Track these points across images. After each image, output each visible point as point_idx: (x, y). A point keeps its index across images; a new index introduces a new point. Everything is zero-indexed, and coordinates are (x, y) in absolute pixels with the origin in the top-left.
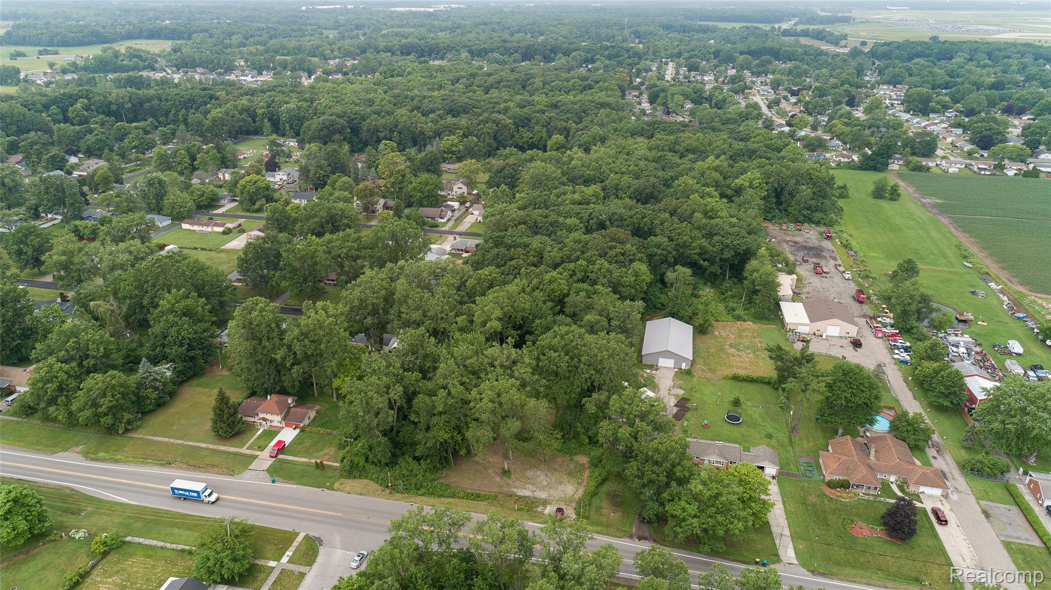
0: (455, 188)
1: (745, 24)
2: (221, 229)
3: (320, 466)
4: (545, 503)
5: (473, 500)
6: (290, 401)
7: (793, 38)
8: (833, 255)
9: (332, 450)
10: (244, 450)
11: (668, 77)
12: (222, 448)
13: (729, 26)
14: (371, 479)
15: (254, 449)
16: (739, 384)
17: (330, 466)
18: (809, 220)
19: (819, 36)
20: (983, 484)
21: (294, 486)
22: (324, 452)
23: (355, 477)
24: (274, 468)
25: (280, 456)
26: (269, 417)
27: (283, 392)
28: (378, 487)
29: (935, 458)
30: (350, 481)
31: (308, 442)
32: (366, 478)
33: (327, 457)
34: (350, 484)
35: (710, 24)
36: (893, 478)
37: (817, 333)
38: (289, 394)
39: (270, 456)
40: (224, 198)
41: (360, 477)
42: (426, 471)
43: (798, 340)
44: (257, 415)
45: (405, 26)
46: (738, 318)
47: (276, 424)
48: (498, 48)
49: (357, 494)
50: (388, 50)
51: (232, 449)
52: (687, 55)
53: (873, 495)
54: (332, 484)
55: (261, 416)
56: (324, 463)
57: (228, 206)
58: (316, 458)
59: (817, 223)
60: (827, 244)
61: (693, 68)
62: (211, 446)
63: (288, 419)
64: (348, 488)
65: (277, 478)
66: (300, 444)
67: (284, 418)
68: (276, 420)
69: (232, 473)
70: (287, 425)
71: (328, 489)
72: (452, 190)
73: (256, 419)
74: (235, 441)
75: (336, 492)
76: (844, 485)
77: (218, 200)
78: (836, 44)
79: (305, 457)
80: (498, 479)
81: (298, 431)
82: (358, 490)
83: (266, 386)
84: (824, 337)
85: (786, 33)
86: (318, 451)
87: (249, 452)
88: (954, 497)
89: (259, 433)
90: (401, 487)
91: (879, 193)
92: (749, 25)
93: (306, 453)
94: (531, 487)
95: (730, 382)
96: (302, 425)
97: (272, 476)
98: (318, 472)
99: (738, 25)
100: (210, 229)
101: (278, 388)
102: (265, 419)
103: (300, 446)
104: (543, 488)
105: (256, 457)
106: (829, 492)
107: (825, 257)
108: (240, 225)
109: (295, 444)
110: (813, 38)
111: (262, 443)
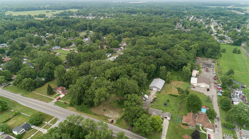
0: (124, 44)
1: (217, 7)
2: (69, 50)
4: (110, 118)
5: (94, 115)
6: (64, 88)
7: (229, 10)
8: (214, 67)
9: (69, 100)
10: (52, 98)
11: (190, 20)
12: (48, 97)
13: (213, 7)
16: (171, 96)
17: (67, 103)
18: (211, 57)
19: (238, 10)
20: (226, 130)
21: (58, 107)
23: (71, 107)
24: (56, 102)
25: (59, 100)
28: (75, 109)
29: (216, 121)
30: (70, 107)
31: (65, 98)
32: (74, 107)
34: (70, 108)
35: (208, 6)
36: (201, 125)
37: (199, 86)
39: (57, 100)
40: (73, 43)
41: (72, 107)
42: (86, 107)
43: (193, 87)
45: (131, 6)
46: (179, 80)
47: (61, 93)
48: (149, 12)
50: (124, 12)
51: (50, 97)
52: (197, 14)
53: (193, 128)
54: (66, 107)
55: (58, 91)
57: (74, 45)
59: (213, 58)
60: (213, 64)
61: (197, 17)
62: (46, 96)
63: (63, 92)
67: (62, 92)
68: (61, 92)
69: (47, 102)
70: (63, 94)
72: (123, 44)
74: (51, 96)
75: (66, 109)
76: (186, 125)
77: (72, 44)
78: (242, 12)
80: (102, 111)
81: (65, 95)
82: (71, 109)
84: (200, 87)
85: (229, 9)
86: (67, 100)
87: (53, 98)
88: (216, 132)
89: (57, 94)
90: (80, 110)
91: (235, 52)
92: (218, 7)
93: (64, 100)
94: (109, 114)
98: (65, 104)
99: (215, 7)
100: (67, 50)
101: (63, 85)
102: (58, 92)
104: (111, 115)
105: (53, 99)
106: (182, 126)
107: (211, 67)
108: (74, 49)
109: (63, 98)
110: (236, 10)
111: (56, 97)
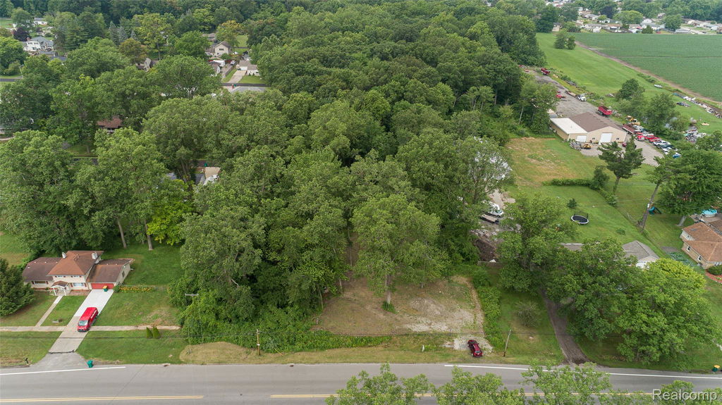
0: (217, 50)
3: (154, 334)
4: (450, 336)
5: (364, 346)
6: (94, 256)
8: (558, 85)
9: (164, 310)
10: (39, 328)
12: (4, 329)
14: (228, 340)
15: (54, 325)
17: (167, 332)
18: (526, 63)
21: (123, 367)
22: (153, 314)
23: (205, 341)
24: (88, 346)
25: (94, 329)
26: (68, 279)
27: (82, 246)
28: (241, 350)
30: (200, 347)
31: (128, 305)
32: (221, 340)
33: (160, 320)
34: (202, 350)
37: (594, 141)
38: (90, 249)
39: (79, 331)
41: (212, 340)
42: (295, 320)
43: (582, 148)
44: (51, 279)
46: (521, 134)
47: (79, 287)
49: (215, 363)
51: (20, 329)
54: (177, 355)
55: (56, 279)
56: (158, 328)
58: (144, 323)
63: (96, 279)
64: (199, 358)
65: (94, 360)
66: (117, 308)
67: (91, 277)
68: (79, 282)
69: (25, 363)
70: (94, 287)
71: (172, 363)
72: (214, 52)
73: (50, 285)
74: (23, 317)
75: (185, 366)
79: (129, 325)
80: (381, 316)
81: (111, 292)
82: (214, 357)
83: (57, 242)
86: (144, 314)
87: (46, 329)
89: (57, 301)
90: (271, 345)
91: (560, 46)
93: (130, 318)
94: (423, 319)
95: (552, 188)
96: (115, 284)
97: (86, 358)
98: (152, 342)
101: (74, 243)
102: (61, 284)
103: (119, 311)
104: (438, 319)
105: (54, 336)
106: (716, 279)
109: (110, 309)
111: (64, 315)
